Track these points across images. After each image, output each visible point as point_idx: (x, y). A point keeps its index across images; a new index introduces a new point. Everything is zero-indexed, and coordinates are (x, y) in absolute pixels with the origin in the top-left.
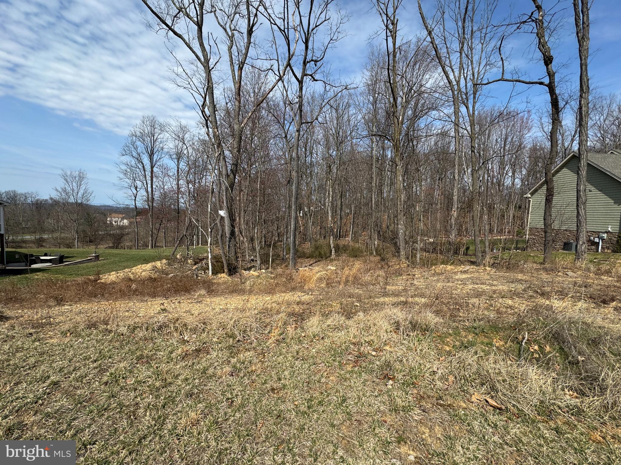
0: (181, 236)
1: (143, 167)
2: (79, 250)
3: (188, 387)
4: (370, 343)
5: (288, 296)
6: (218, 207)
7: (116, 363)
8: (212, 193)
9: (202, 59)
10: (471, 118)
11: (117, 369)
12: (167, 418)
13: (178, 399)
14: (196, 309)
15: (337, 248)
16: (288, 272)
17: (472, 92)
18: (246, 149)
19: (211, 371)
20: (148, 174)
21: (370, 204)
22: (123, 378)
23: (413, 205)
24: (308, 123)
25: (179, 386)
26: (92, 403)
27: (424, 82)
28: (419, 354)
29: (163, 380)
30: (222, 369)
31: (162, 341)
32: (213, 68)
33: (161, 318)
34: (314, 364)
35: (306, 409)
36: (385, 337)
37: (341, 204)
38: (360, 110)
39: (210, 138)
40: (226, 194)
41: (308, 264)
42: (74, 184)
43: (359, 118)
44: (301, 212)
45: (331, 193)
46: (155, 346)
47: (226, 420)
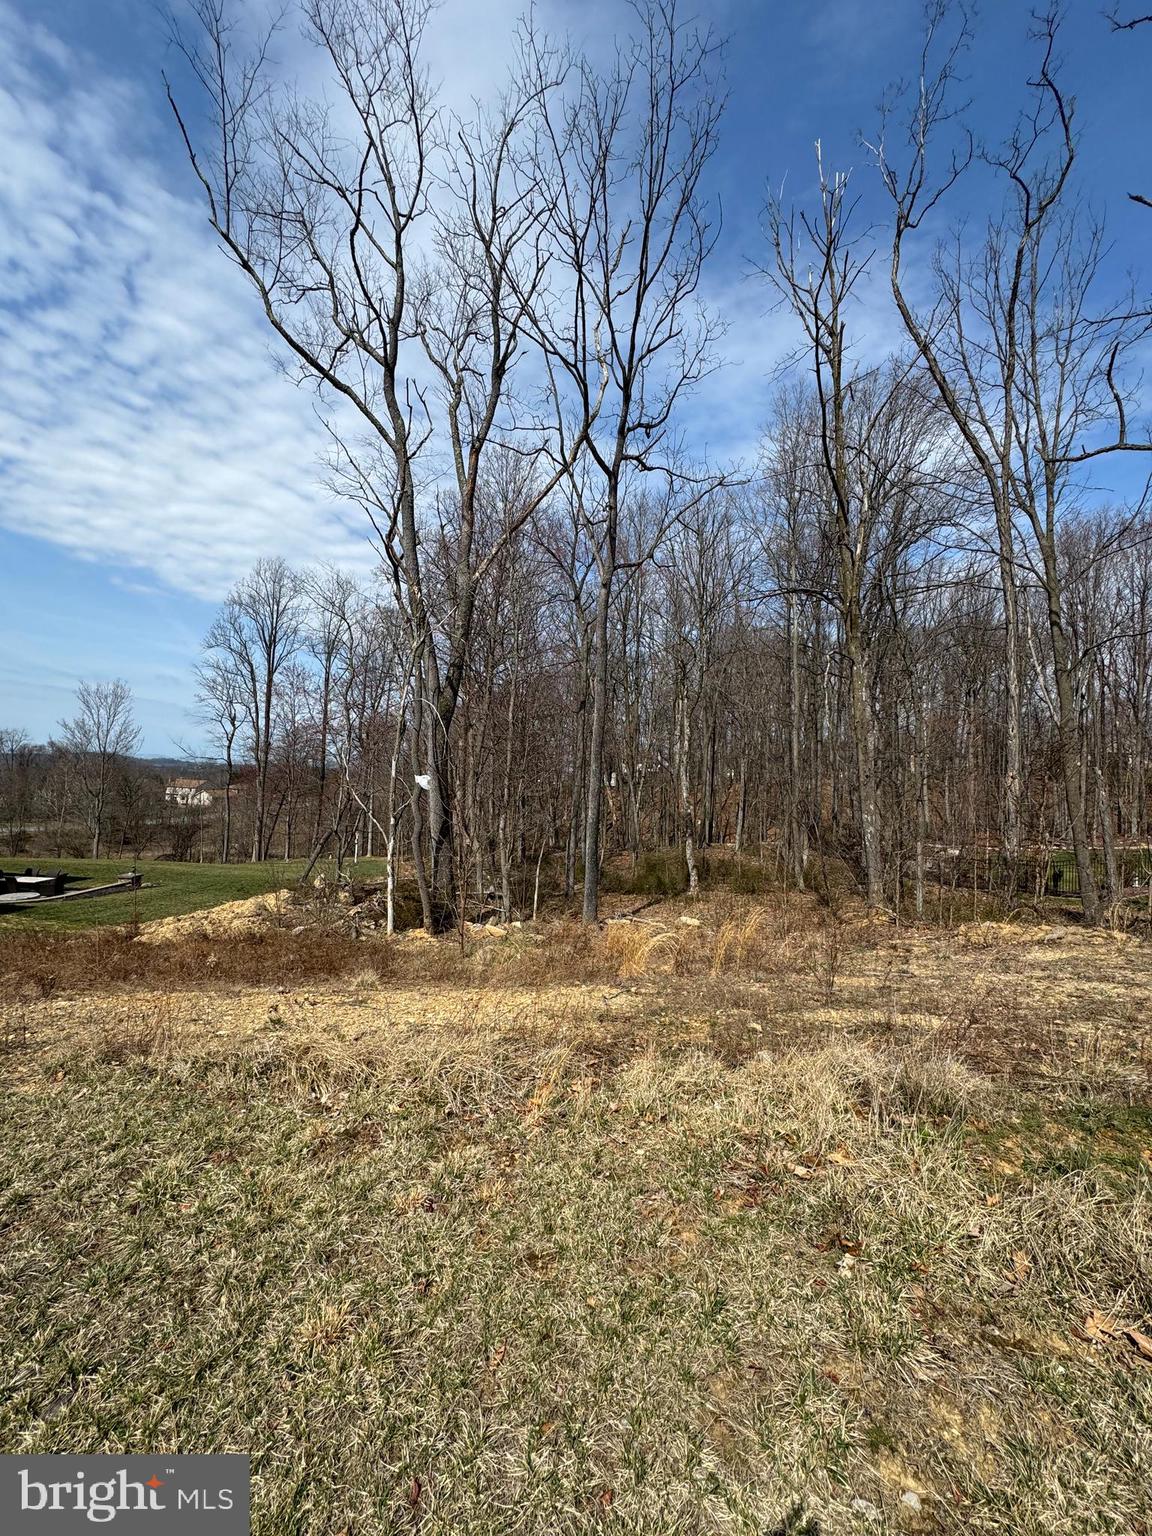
0: (326, 835)
1: (252, 672)
2: (99, 862)
3: (321, 1235)
4: (790, 1140)
5: (577, 996)
6: (415, 768)
7: (159, 1156)
8: (402, 734)
9: (392, 436)
10: (1044, 542)
11: (159, 1174)
12: (268, 1315)
13: (297, 1265)
14: (353, 1022)
15: (704, 869)
16: (578, 929)
17: (1042, 479)
18: (483, 627)
19: (378, 1194)
20: (262, 687)
21: (787, 759)
22: (173, 1198)
23: (900, 760)
24: (630, 566)
25: (302, 1229)
26: (99, 1259)
27: (915, 460)
28: (925, 1180)
29: (264, 1209)
30: (406, 1188)
31: (267, 1104)
32: (414, 454)
33: (269, 1044)
34: (641, 1192)
35: (616, 1322)
36: (828, 1125)
37: (713, 757)
38: (756, 531)
39: (402, 607)
40: (434, 736)
41: (630, 909)
42: (102, 712)
43: (754, 548)
44: (614, 775)
45: (687, 731)
46: (252, 1116)
47: (411, 1334)
